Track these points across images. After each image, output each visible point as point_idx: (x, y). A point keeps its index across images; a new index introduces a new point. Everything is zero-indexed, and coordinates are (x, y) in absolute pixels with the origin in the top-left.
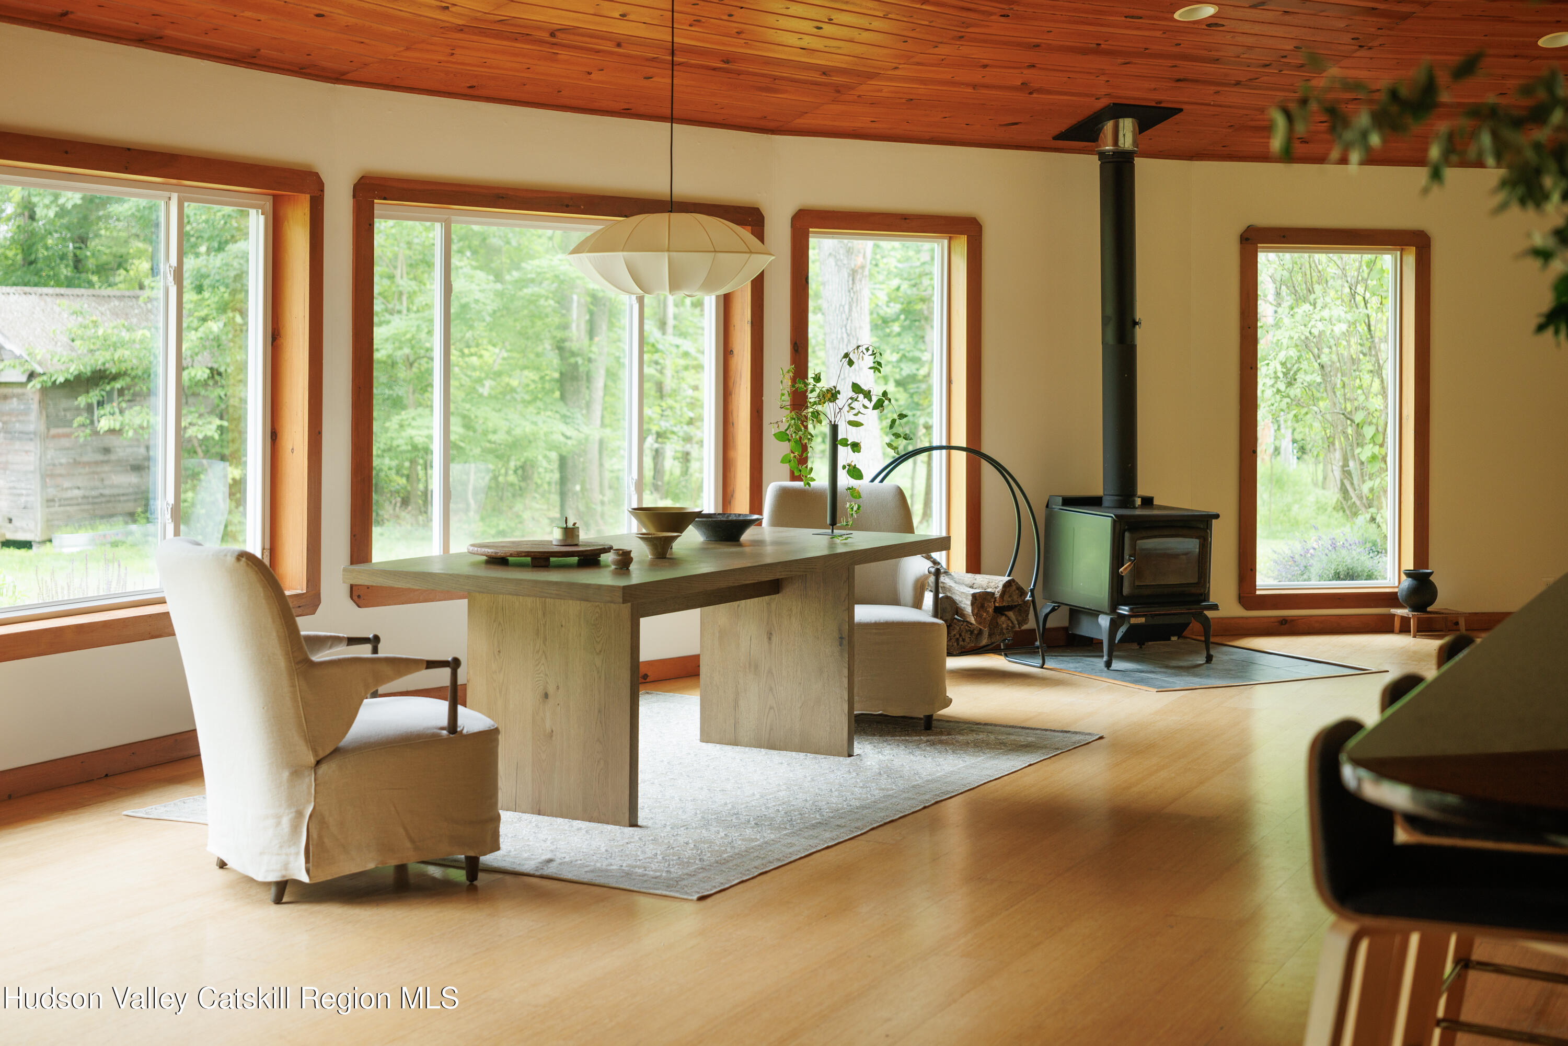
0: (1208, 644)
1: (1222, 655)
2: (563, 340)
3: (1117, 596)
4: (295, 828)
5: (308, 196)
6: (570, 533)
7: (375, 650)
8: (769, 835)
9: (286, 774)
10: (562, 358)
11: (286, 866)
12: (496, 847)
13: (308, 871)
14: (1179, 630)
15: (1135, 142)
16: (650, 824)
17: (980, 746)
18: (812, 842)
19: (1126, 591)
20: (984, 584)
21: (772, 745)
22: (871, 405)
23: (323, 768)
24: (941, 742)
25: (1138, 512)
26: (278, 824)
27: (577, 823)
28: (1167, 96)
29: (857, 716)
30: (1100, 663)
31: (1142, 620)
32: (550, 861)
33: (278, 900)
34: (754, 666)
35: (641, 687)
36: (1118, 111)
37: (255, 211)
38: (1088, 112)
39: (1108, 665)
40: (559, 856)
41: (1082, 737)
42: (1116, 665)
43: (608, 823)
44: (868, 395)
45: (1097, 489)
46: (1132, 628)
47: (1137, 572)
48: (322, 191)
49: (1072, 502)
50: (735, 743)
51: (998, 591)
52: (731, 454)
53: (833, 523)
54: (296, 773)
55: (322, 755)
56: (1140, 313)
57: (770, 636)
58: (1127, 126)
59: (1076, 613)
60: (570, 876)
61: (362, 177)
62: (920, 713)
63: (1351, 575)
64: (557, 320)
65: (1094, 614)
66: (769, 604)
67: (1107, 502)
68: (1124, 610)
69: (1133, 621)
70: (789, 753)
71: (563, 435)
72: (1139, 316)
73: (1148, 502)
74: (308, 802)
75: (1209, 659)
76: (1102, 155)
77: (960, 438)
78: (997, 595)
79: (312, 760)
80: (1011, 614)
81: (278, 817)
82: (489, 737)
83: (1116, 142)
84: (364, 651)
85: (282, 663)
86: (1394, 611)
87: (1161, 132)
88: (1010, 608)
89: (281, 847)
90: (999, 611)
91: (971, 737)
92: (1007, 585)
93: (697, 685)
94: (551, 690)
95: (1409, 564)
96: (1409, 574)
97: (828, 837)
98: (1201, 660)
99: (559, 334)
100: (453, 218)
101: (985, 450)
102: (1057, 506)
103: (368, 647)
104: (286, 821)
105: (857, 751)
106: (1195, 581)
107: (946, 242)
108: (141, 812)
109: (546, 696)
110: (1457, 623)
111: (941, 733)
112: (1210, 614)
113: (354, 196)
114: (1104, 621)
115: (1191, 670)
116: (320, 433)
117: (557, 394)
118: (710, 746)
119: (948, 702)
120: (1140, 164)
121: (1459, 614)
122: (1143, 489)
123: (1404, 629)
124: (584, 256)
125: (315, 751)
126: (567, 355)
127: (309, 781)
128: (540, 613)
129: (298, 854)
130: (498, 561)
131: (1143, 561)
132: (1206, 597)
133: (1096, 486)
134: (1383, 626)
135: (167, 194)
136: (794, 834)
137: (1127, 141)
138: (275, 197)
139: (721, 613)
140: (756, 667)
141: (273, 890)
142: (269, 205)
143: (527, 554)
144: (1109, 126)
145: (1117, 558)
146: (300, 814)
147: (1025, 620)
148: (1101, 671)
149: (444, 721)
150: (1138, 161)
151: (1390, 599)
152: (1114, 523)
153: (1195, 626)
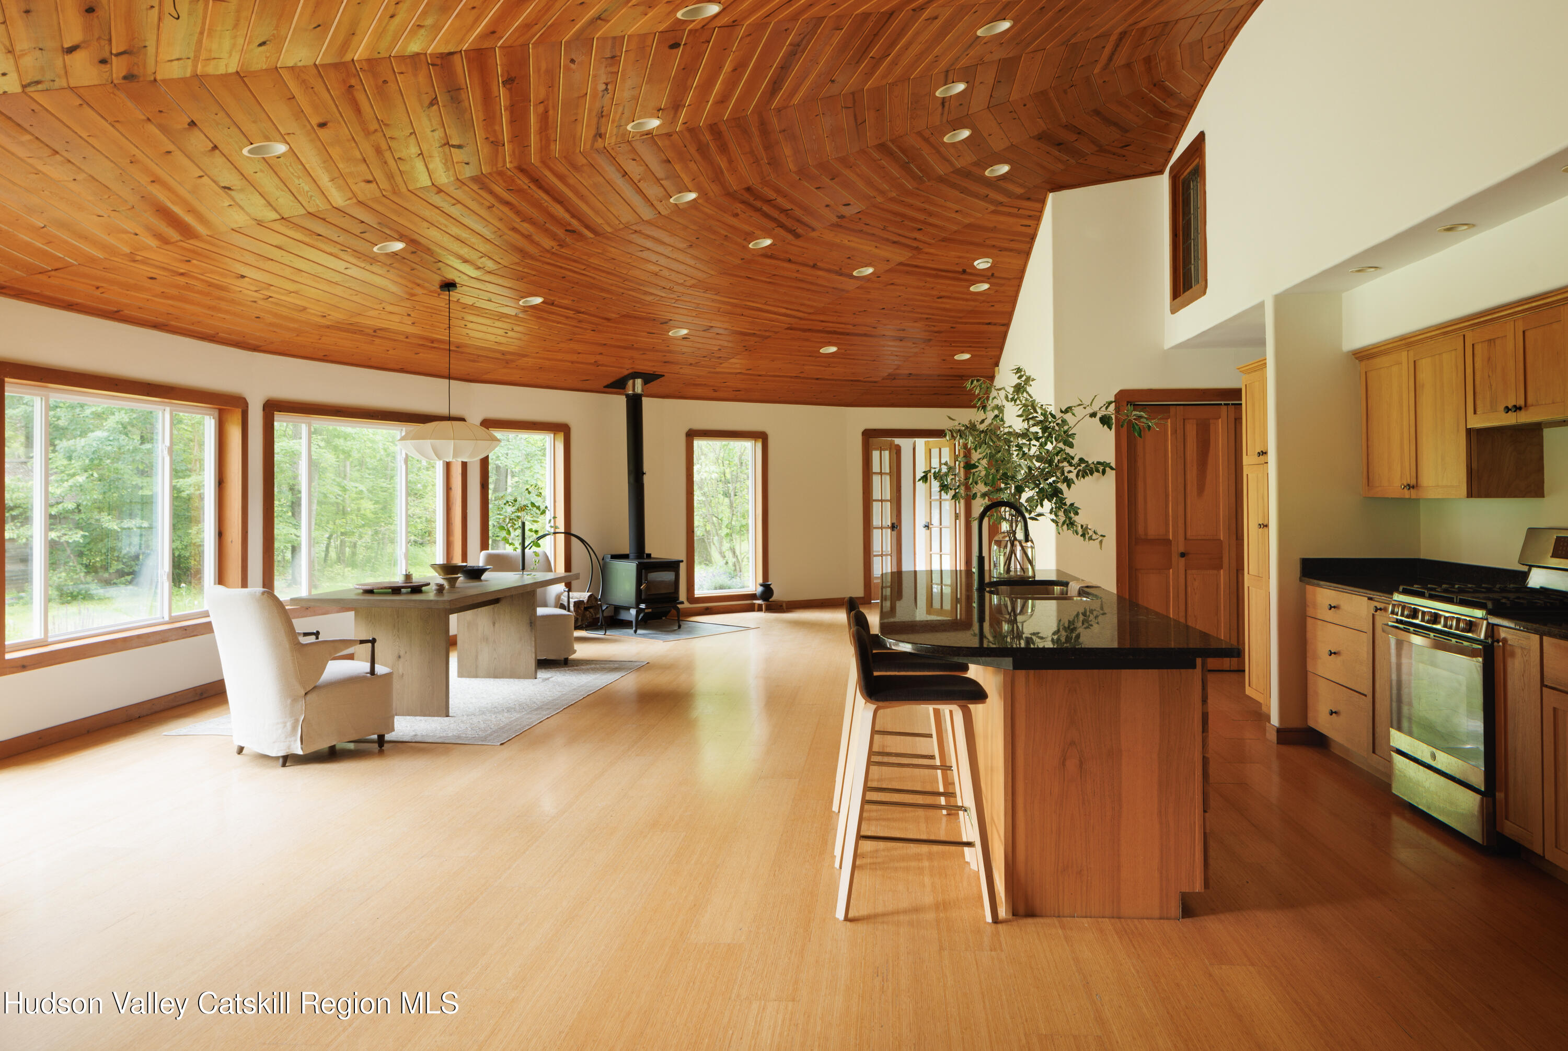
0: (679, 621)
1: (684, 625)
2: (294, 485)
3: (639, 599)
4: (294, 728)
5: (240, 410)
6: (408, 577)
7: (317, 638)
8: (516, 715)
9: (289, 701)
10: (293, 494)
11: (289, 747)
12: (393, 730)
13: (302, 749)
14: (666, 614)
15: (643, 390)
16: (455, 715)
17: (595, 670)
18: (539, 716)
19: (643, 597)
20: (578, 596)
21: (496, 676)
22: (539, 513)
23: (309, 696)
24: (575, 670)
25: (645, 561)
26: (285, 726)
27: (418, 718)
28: (658, 370)
29: (538, 660)
30: (632, 631)
31: (650, 610)
32: (416, 735)
33: (284, 765)
34: (486, 639)
35: (451, 649)
36: (635, 375)
37: (208, 417)
38: (622, 375)
39: (635, 632)
40: (419, 733)
41: (638, 664)
42: (639, 632)
43: (434, 716)
44: (538, 508)
45: (626, 550)
46: (646, 614)
47: (647, 588)
48: (247, 407)
49: (615, 557)
50: (476, 676)
51: (585, 600)
52: (451, 539)
53: (523, 568)
54: (295, 700)
55: (308, 690)
56: (645, 469)
57: (494, 624)
58: (639, 382)
59: (618, 609)
60: (430, 741)
61: (268, 401)
62: (562, 658)
63: (721, 588)
64: (290, 474)
65: (628, 609)
66: (493, 609)
67: (632, 556)
68: (643, 606)
69: (646, 611)
70: (505, 680)
71: (295, 535)
72: (645, 471)
73: (649, 556)
74: (301, 714)
75: (680, 627)
76: (627, 396)
77: (562, 529)
78: (585, 601)
79: (303, 693)
80: (591, 610)
81: (285, 723)
82: (388, 676)
83: (634, 390)
84: (312, 639)
85: (287, 645)
86: (755, 602)
87: (654, 386)
88: (591, 607)
89: (286, 738)
90: (586, 609)
91: (588, 667)
92: (590, 597)
93: (456, 649)
94: (402, 653)
95: (760, 580)
96: (761, 585)
97: (545, 714)
98: (676, 628)
99: (291, 482)
100: (312, 421)
101: (573, 532)
102: (608, 559)
103: (314, 637)
104: (289, 725)
105: (538, 676)
106: (673, 591)
107: (552, 435)
108: (173, 732)
109: (399, 657)
110: (781, 606)
111: (573, 666)
112: (680, 606)
113: (264, 410)
114: (633, 612)
115: (673, 631)
116: (247, 532)
117: (290, 514)
118: (463, 679)
119: (575, 652)
120: (646, 401)
121: (783, 602)
122: (647, 551)
123: (760, 609)
124: (408, 442)
125: (304, 688)
126: (296, 492)
127: (301, 704)
128: (396, 617)
129: (296, 740)
130: (370, 592)
131: (650, 584)
132: (678, 598)
133: (626, 548)
134: (750, 609)
135: (163, 407)
136: (528, 713)
137: (639, 389)
138: (221, 411)
139: (469, 614)
140: (487, 639)
141: (281, 760)
142: (216, 414)
143: (390, 588)
144: (630, 382)
145: (639, 582)
146: (297, 721)
147: (598, 613)
148: (632, 635)
149: (368, 670)
150: (644, 399)
151: (753, 596)
152: (638, 566)
153: (673, 612)
